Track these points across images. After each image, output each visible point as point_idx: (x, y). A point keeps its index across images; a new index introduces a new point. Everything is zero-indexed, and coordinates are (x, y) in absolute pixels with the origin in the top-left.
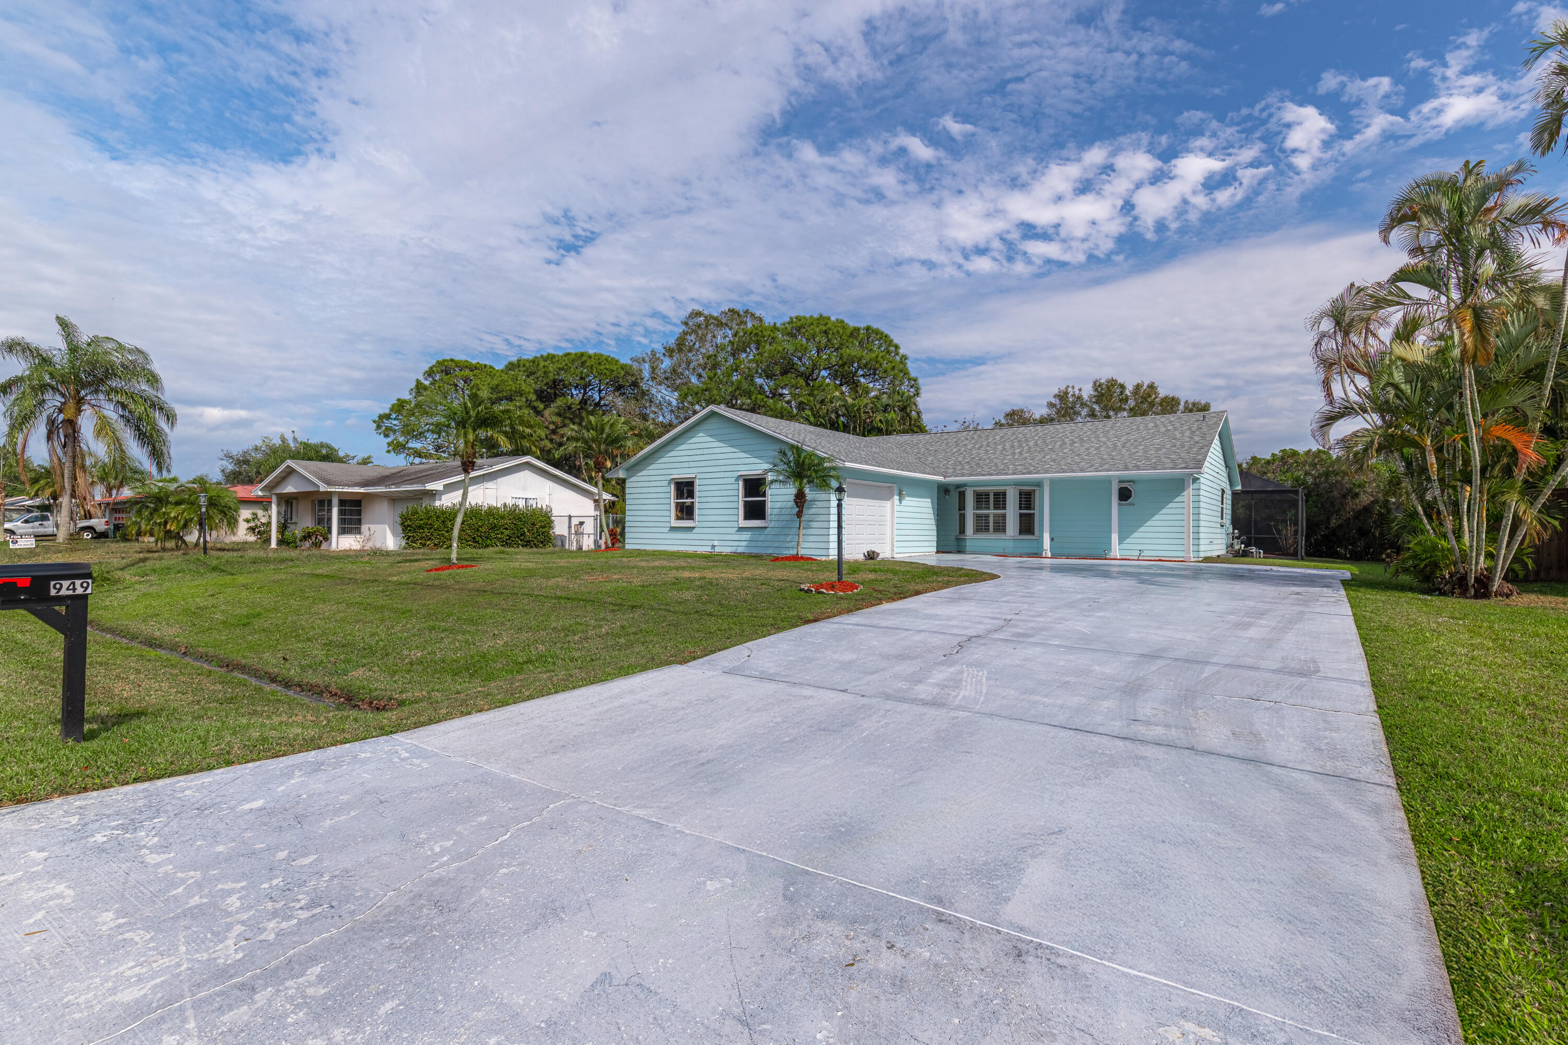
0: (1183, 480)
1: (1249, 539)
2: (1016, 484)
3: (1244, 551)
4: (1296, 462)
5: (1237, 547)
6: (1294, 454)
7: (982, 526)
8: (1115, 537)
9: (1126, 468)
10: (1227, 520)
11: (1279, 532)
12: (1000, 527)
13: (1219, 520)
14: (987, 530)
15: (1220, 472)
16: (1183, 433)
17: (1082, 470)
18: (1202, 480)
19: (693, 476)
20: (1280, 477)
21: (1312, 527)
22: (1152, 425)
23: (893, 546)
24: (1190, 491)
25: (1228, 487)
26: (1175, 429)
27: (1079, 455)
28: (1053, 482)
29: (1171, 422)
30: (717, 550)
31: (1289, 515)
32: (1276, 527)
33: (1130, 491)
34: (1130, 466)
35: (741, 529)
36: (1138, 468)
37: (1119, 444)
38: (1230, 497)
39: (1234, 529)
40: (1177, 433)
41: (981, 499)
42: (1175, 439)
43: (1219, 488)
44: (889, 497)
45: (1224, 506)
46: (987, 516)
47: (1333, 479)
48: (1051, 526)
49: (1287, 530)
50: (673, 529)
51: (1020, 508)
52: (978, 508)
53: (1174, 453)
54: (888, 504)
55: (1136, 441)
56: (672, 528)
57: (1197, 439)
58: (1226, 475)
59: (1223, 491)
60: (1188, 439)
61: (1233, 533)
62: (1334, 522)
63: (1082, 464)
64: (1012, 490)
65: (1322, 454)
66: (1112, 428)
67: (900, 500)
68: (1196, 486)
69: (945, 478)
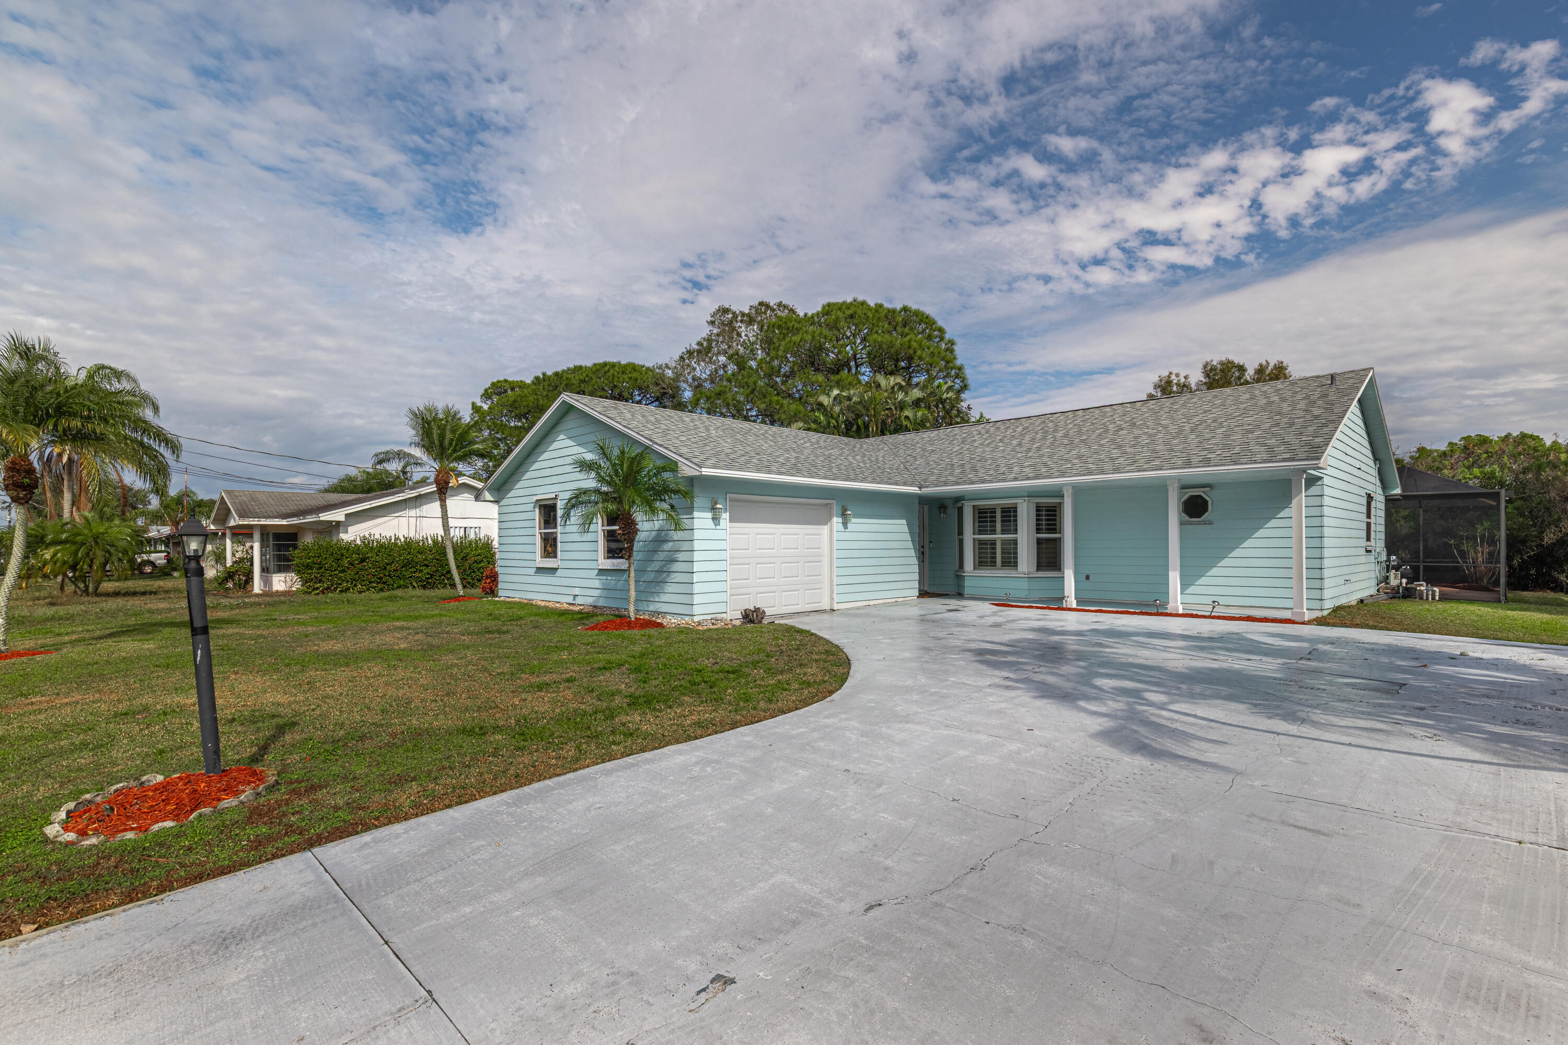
0: (1289, 481)
1: (1415, 569)
2: (1031, 494)
3: (1406, 589)
4: (1487, 452)
5: (1394, 582)
6: (1484, 441)
7: (985, 559)
8: (1174, 578)
9: (1188, 464)
10: (1379, 542)
11: (1463, 554)
12: (1010, 561)
13: (1363, 542)
14: (993, 563)
15: (1364, 467)
16: (1293, 405)
17: (1117, 470)
18: (1327, 480)
19: (553, 496)
20: (1461, 474)
21: (1514, 544)
22: (1247, 396)
23: (832, 592)
24: (1302, 500)
25: (1379, 490)
26: (1283, 400)
27: (1120, 447)
28: (1078, 490)
29: (1277, 391)
30: (579, 601)
31: (1480, 529)
32: (1457, 547)
33: (1206, 502)
34: (1195, 459)
35: (602, 572)
36: (1206, 462)
37: (1187, 428)
38: (1382, 506)
39: (1389, 555)
40: (1285, 405)
41: (984, 517)
42: (1280, 414)
43: (1363, 492)
44: (826, 521)
45: (1373, 520)
46: (993, 543)
47: (1547, 474)
48: (1076, 557)
49: (1476, 552)
50: (540, 570)
51: (1038, 531)
52: (981, 532)
53: (1274, 435)
54: (825, 529)
55: (1214, 421)
56: (538, 568)
57: (1316, 412)
58: (1374, 472)
59: (1370, 498)
60: (1302, 413)
61: (1388, 560)
62: (1549, 537)
63: (1121, 460)
64: (1025, 504)
65: (1527, 440)
66: (1183, 405)
67: (845, 524)
68: (1314, 490)
69: (920, 488)
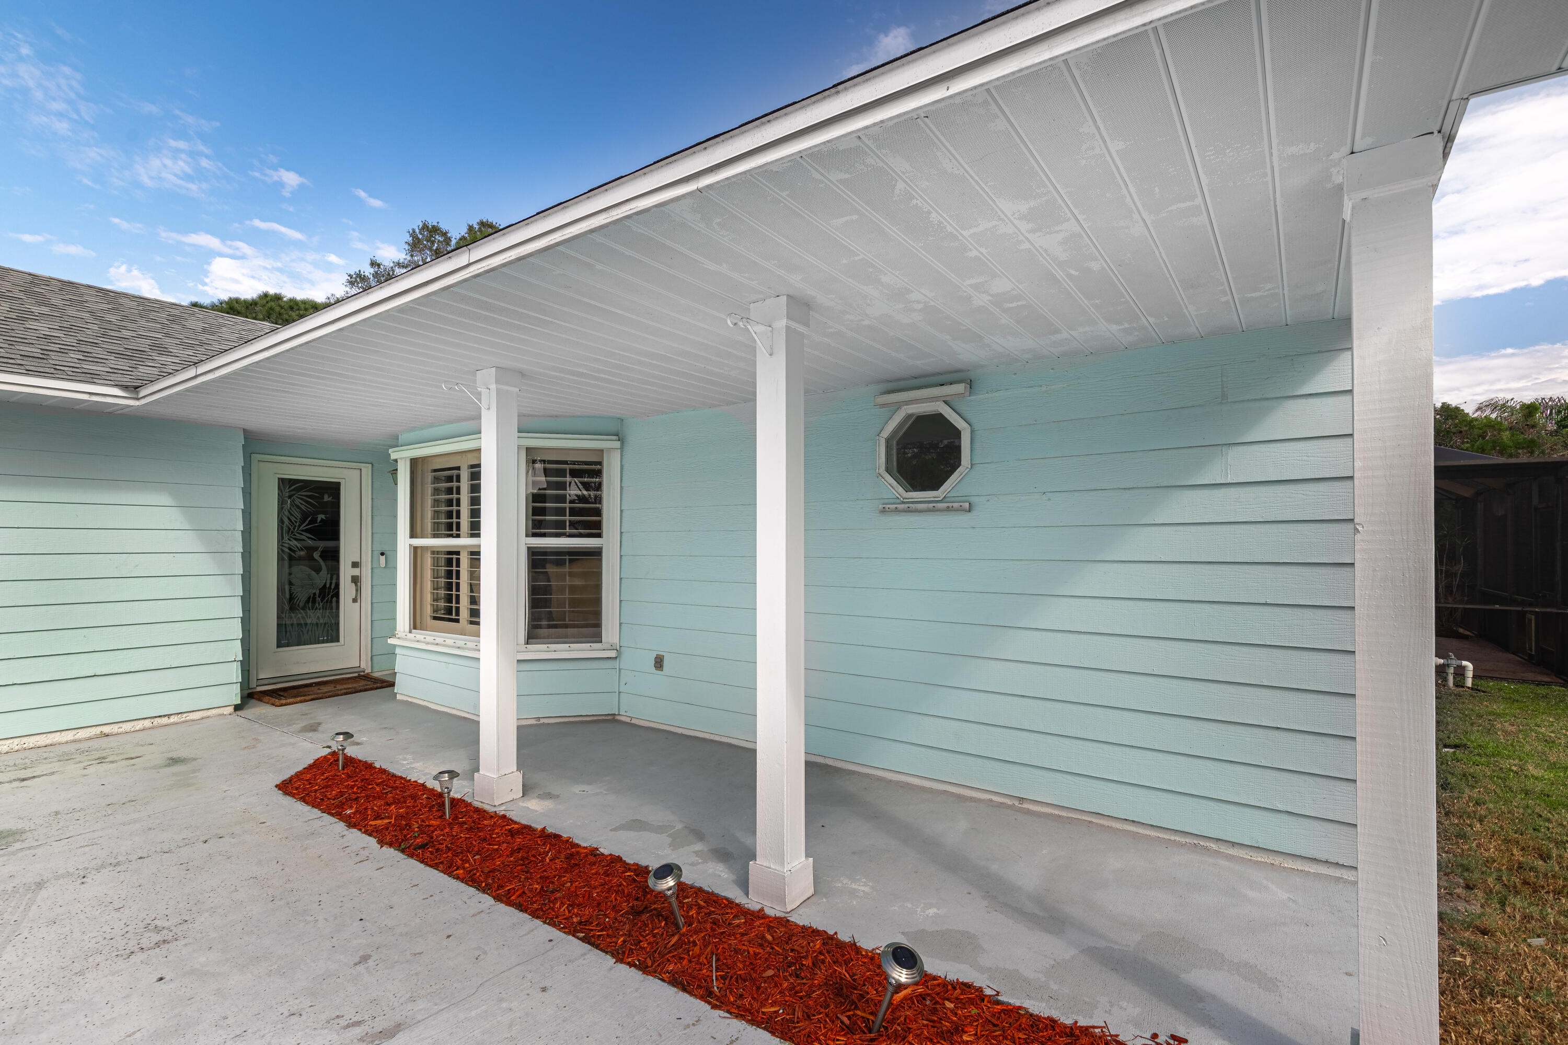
69: (132, 389)
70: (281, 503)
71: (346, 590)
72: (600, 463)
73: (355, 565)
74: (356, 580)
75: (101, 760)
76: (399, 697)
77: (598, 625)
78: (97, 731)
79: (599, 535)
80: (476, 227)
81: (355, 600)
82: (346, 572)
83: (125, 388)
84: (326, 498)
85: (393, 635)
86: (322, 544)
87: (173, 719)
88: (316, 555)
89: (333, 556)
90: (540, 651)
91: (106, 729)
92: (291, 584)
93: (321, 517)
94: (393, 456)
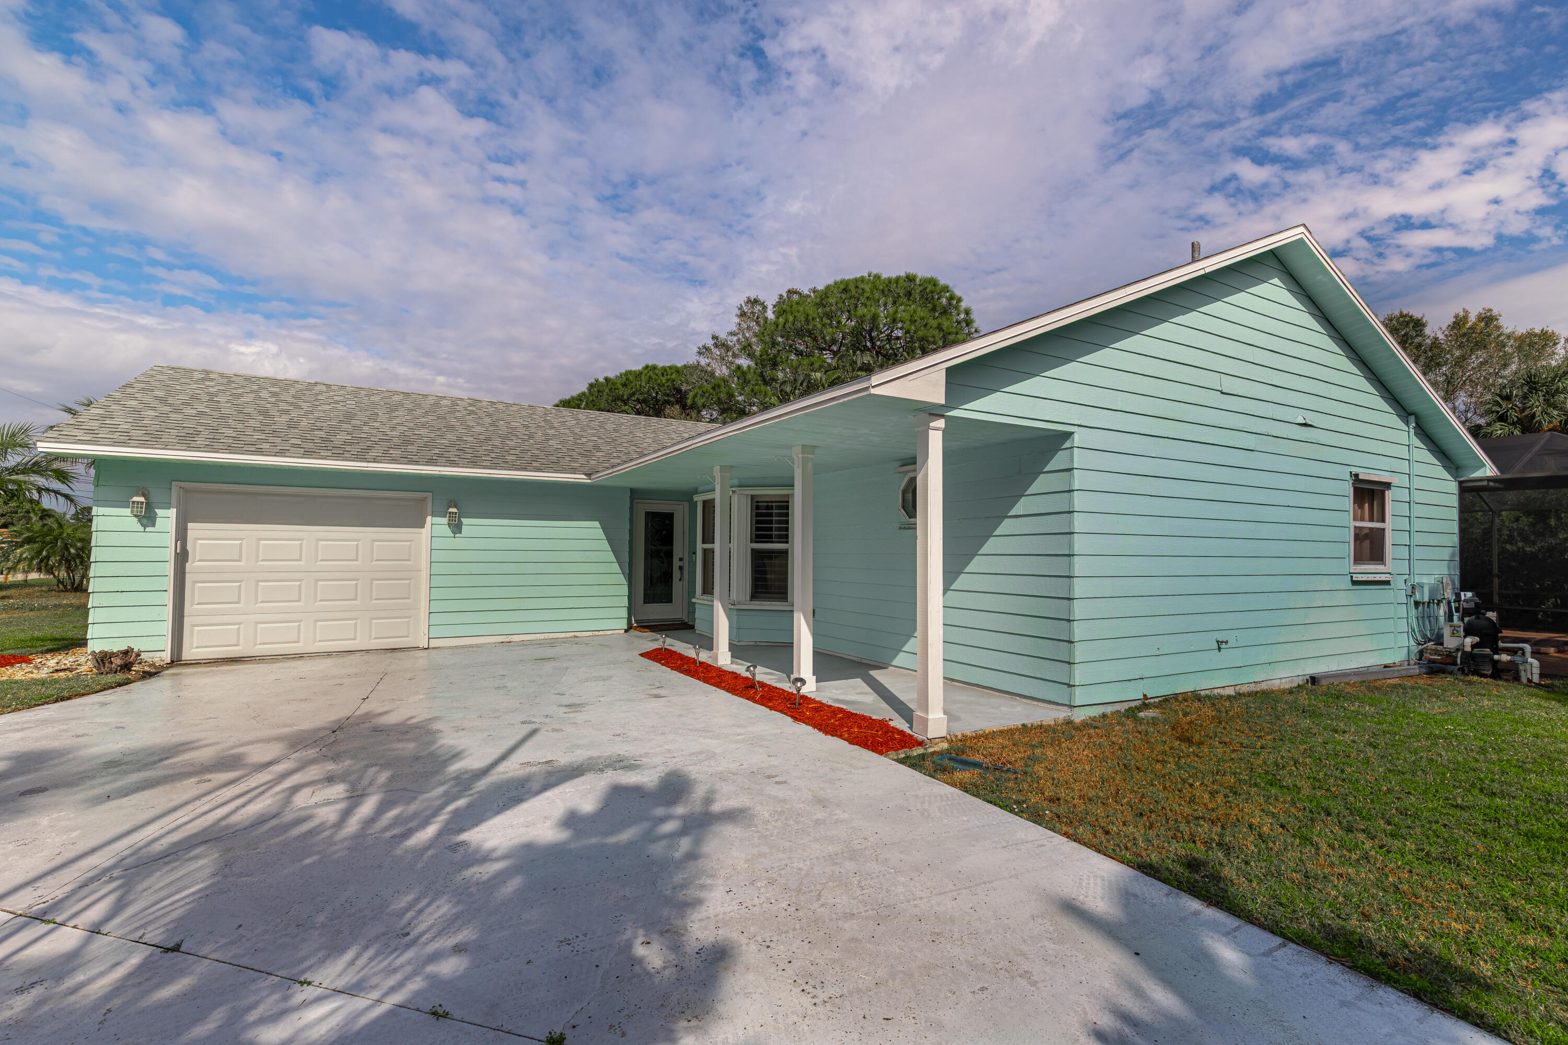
3: (1470, 656)
25: (1429, 471)
67: (455, 526)
69: (589, 475)
70: (646, 525)
71: (676, 574)
72: (788, 502)
73: (681, 559)
74: (681, 568)
75: (577, 644)
76: (697, 632)
77: (786, 593)
78: (572, 634)
79: (787, 542)
80: (785, 295)
81: (680, 580)
82: (676, 564)
83: (586, 475)
84: (667, 522)
85: (694, 597)
86: (665, 548)
87: (601, 633)
88: (662, 554)
89: (670, 555)
90: (758, 605)
91: (576, 634)
92: (651, 570)
93: (664, 532)
94: (695, 499)
